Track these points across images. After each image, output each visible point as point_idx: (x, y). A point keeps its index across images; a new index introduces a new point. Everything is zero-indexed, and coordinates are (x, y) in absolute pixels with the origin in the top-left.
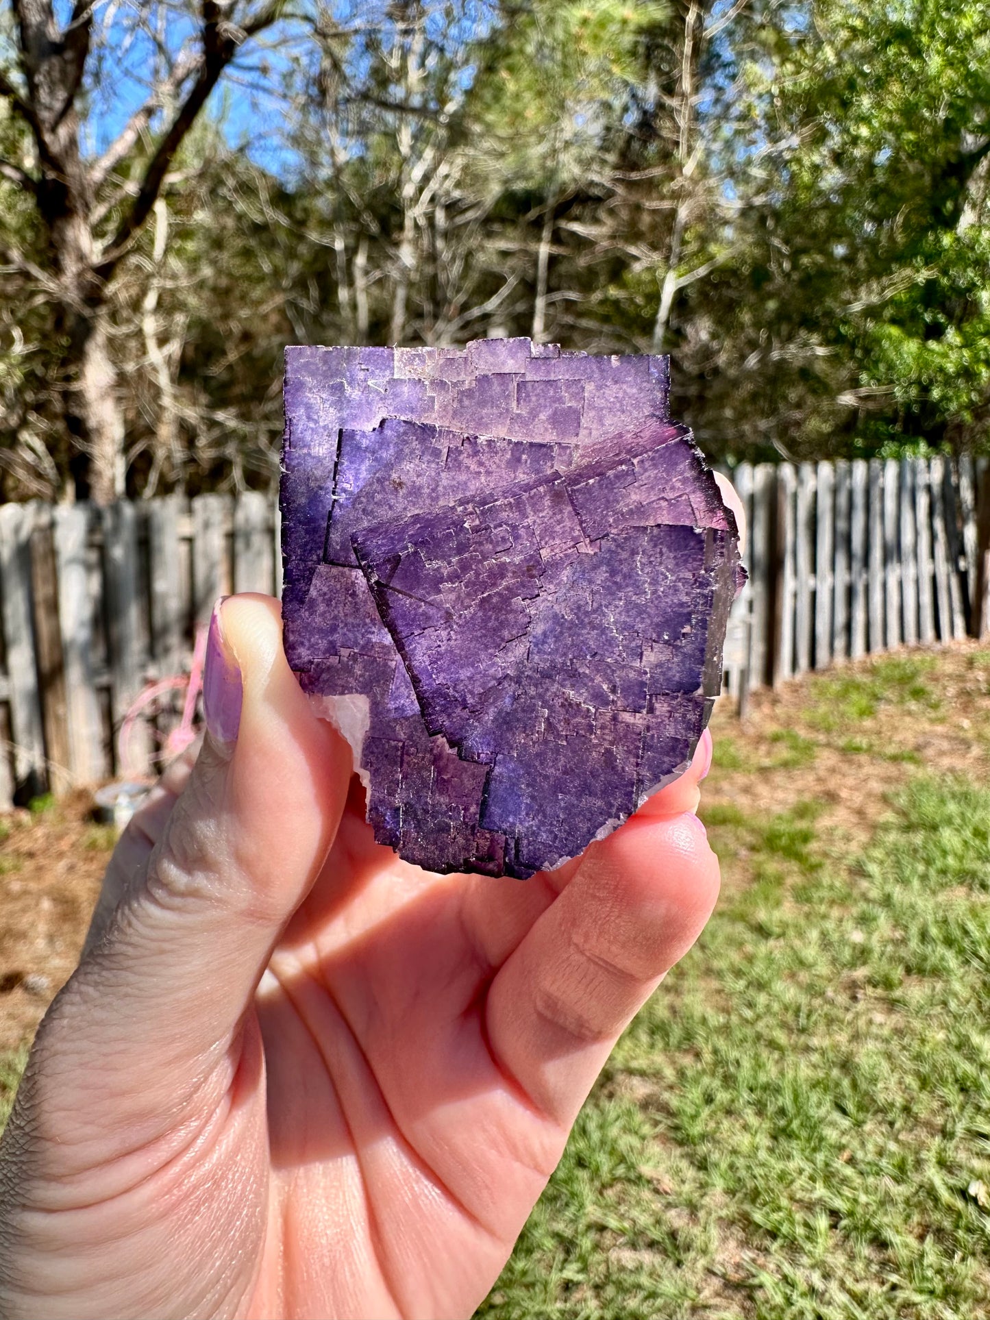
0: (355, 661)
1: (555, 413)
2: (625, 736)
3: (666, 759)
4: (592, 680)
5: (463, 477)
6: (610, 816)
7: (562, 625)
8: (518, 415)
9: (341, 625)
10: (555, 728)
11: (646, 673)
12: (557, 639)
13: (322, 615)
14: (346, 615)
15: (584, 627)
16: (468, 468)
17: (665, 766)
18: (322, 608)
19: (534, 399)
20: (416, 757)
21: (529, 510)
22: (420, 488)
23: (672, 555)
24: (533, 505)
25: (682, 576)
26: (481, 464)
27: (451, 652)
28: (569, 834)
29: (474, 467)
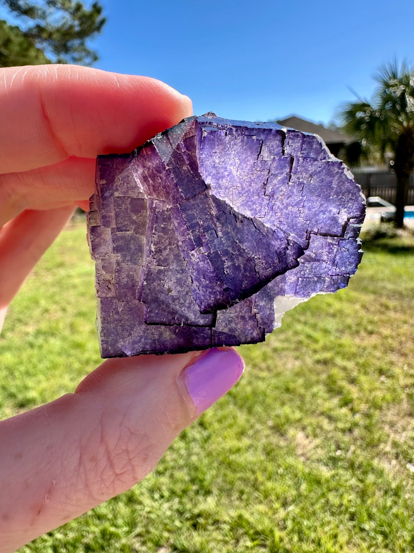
0: (258, 305)
1: (133, 211)
2: (304, 167)
3: (314, 146)
4: (275, 185)
5: (172, 257)
6: (343, 172)
7: (247, 202)
8: (134, 230)
9: (241, 314)
10: (297, 202)
11: (274, 158)
12: (254, 203)
13: (236, 324)
14: (236, 312)
15: (249, 190)
16: (167, 255)
17: (318, 146)
18: (233, 325)
19: (126, 223)
20: (306, 271)
21: (194, 221)
22: (177, 279)
23: (217, 147)
24: (192, 219)
25: (228, 142)
26: (165, 248)
27: (265, 257)
28: (350, 193)
29: (167, 252)
